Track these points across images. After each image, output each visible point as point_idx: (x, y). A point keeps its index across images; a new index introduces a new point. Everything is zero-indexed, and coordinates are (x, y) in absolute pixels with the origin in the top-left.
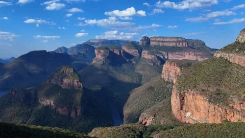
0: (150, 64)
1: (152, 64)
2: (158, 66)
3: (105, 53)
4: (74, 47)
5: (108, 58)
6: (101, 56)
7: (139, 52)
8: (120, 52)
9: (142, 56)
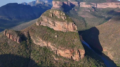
0: (88, 11)
1: (90, 11)
2: (93, 12)
3: (60, 3)
4: (31, 3)
5: (62, 7)
6: (58, 5)
7: (78, 3)
8: (68, 3)
9: (81, 6)
